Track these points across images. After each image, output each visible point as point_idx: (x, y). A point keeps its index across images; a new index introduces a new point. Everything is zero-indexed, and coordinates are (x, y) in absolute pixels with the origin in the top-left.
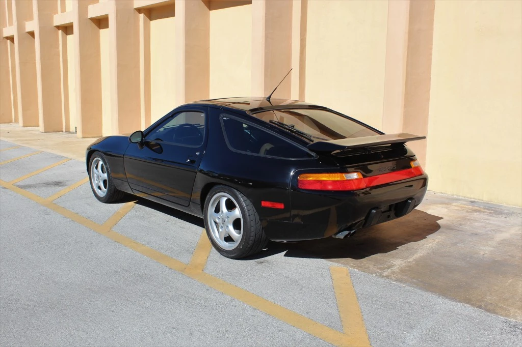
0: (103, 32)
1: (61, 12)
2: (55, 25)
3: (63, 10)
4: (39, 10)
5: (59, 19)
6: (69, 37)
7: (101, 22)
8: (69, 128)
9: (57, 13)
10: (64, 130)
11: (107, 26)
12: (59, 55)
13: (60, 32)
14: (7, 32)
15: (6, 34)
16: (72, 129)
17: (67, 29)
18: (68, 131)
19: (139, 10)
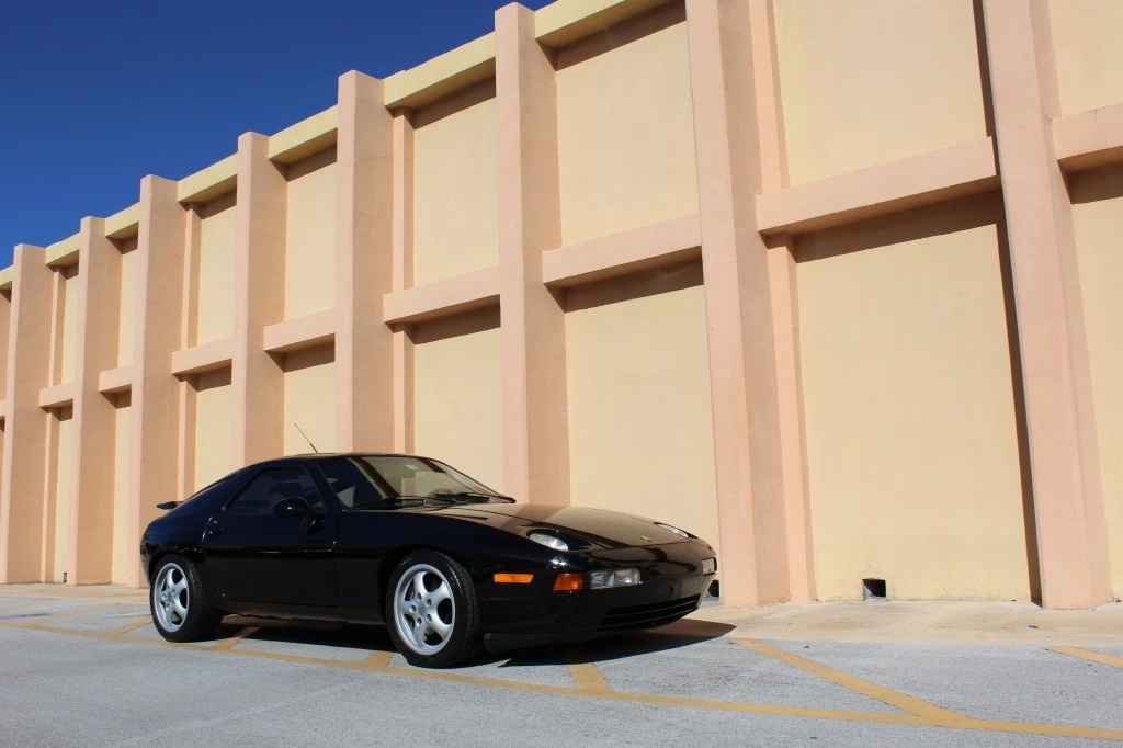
0: (121, 412)
1: (54, 385)
3: (57, 380)
4: (19, 382)
6: (65, 424)
7: (119, 397)
8: (53, 576)
9: (46, 386)
10: (43, 579)
11: (128, 404)
12: (44, 454)
13: (49, 415)
16: (58, 577)
17: (62, 411)
18: (50, 581)
19: (180, 376)
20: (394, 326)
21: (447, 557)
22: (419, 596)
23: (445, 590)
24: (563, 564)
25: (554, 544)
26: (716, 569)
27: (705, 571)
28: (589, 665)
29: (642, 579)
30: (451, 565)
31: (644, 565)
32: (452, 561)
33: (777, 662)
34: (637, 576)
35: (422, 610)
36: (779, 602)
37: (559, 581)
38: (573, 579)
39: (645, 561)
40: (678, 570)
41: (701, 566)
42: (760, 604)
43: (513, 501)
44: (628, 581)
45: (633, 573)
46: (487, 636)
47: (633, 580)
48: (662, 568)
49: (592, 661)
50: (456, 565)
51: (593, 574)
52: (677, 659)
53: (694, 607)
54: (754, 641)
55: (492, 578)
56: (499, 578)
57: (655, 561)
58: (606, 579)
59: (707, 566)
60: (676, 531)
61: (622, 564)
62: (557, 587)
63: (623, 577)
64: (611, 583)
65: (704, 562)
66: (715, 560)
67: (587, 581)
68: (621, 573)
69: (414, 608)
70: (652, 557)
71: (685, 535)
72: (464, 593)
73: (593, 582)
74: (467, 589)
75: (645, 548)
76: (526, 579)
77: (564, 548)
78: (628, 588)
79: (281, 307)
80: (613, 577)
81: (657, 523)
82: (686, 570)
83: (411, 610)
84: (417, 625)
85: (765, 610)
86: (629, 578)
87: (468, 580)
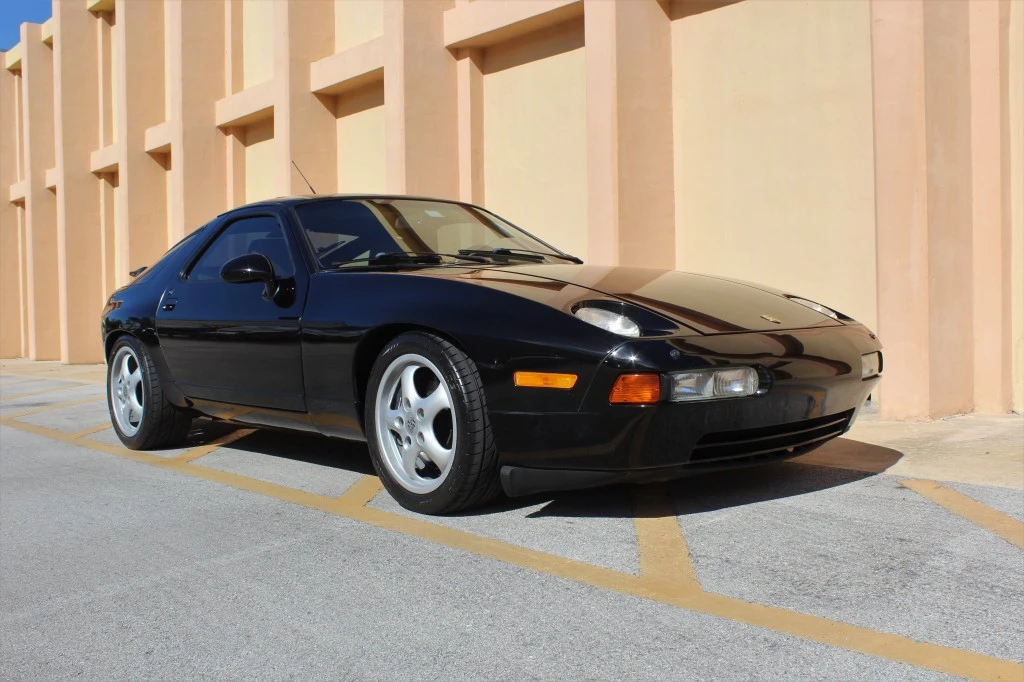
0: (167, 176)
1: (105, 146)
2: (92, 170)
3: (108, 141)
4: (66, 145)
5: (99, 160)
6: (115, 191)
7: (163, 157)
9: (96, 147)
12: (99, 224)
13: (102, 181)
14: (15, 194)
15: (14, 196)
17: (111, 175)
19: (225, 129)
20: (457, 51)
21: (447, 344)
22: (408, 402)
23: (442, 396)
24: (633, 358)
25: (617, 325)
26: (880, 370)
27: (866, 373)
28: (670, 520)
29: (761, 386)
30: (451, 356)
31: (767, 362)
32: (454, 350)
33: (990, 536)
34: (753, 379)
35: (412, 424)
36: (959, 412)
37: (619, 385)
38: (642, 383)
39: (770, 355)
40: (822, 371)
41: (860, 365)
42: (933, 417)
43: (580, 262)
44: (738, 389)
45: (746, 376)
46: (506, 470)
47: (745, 387)
48: (795, 367)
49: (677, 514)
50: (460, 356)
51: (679, 376)
52: (815, 517)
53: (844, 427)
54: (939, 485)
55: (512, 381)
56: (523, 379)
57: (786, 355)
58: (701, 384)
59: (869, 365)
60: (819, 309)
61: (732, 361)
62: (617, 396)
63: (729, 383)
64: (708, 392)
65: (864, 359)
66: (880, 355)
67: (667, 387)
68: (727, 375)
69: (401, 421)
70: (779, 349)
71: (833, 315)
72: (470, 402)
73: (677, 389)
74: (475, 395)
75: (771, 334)
76: (566, 381)
77: (633, 332)
78: (737, 401)
79: (331, 38)
80: (711, 383)
81: (789, 296)
82: (834, 371)
83: (397, 424)
84: (406, 446)
85: (940, 425)
86: (740, 384)
87: (476, 382)
